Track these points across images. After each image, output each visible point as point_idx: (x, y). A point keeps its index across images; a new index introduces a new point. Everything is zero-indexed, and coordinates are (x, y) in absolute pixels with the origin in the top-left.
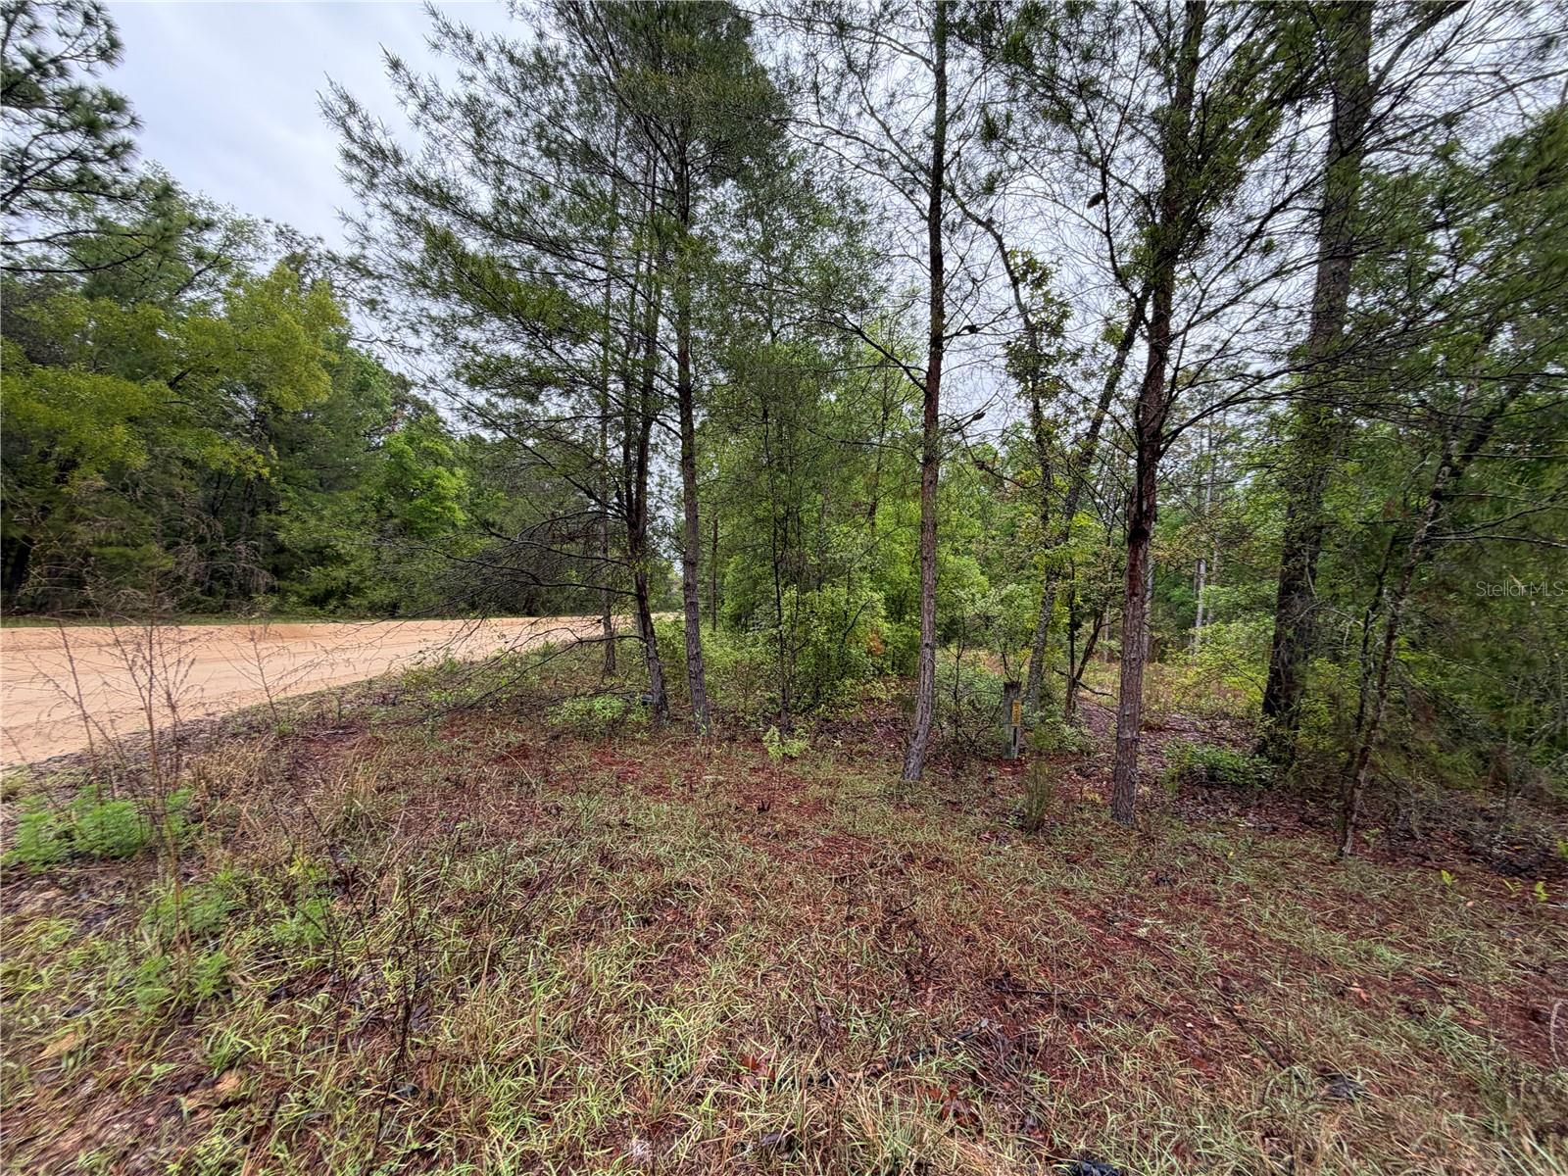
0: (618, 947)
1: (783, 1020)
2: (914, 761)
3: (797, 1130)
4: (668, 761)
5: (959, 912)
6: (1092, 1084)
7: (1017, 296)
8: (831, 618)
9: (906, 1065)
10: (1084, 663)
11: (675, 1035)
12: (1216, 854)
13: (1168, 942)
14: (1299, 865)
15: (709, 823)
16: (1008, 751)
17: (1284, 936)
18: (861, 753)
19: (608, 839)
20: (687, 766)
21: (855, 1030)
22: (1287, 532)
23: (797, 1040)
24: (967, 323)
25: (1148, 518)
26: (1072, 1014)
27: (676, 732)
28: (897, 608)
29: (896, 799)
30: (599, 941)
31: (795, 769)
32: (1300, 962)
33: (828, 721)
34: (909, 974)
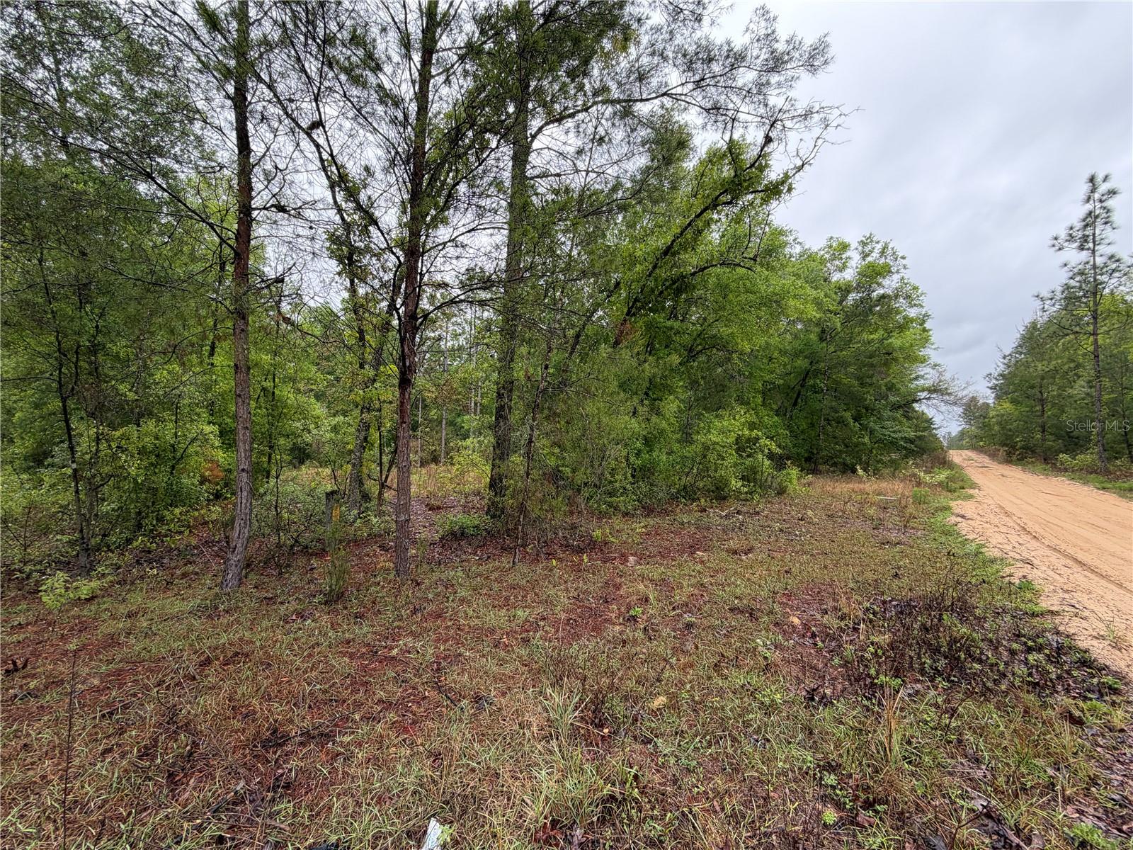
2: (232, 572)
5: (244, 695)
6: (326, 787)
7: (334, 197)
10: (389, 470)
14: (494, 576)
22: (497, 384)
24: (274, 202)
25: (410, 371)
26: (324, 737)
29: (209, 610)
32: (483, 633)
33: (149, 552)
34: (171, 776)
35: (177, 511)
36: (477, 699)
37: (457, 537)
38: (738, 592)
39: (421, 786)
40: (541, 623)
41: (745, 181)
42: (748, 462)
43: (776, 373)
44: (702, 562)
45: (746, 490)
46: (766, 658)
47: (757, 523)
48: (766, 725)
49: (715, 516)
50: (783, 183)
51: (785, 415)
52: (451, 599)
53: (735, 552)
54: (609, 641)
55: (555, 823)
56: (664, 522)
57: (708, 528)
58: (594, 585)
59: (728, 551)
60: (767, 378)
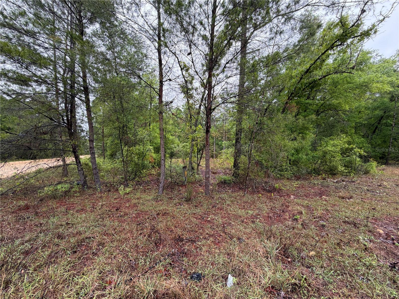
0: (64, 263)
1: (120, 267)
2: (161, 189)
3: (122, 296)
4: (86, 201)
5: (169, 225)
6: (196, 256)
7: (182, 73)
8: (139, 154)
9: (154, 267)
10: (200, 160)
11: (84, 283)
12: (224, 199)
13: (214, 220)
14: (238, 198)
15: (99, 217)
16: (184, 183)
17: (234, 213)
18: (148, 189)
19: (61, 230)
20: (93, 201)
21: (141, 263)
22: (236, 130)
23: (124, 271)
24: (169, 78)
25: (209, 128)
26: (193, 241)
27: (90, 191)
28: (157, 150)
29: (156, 199)
30: (57, 263)
31: (129, 196)
32: (237, 217)
33: (139, 182)
34: (156, 244)
35: (144, 171)
36: (239, 239)
37: (223, 184)
38: (347, 215)
39: (225, 263)
40: (259, 216)
41: (349, 33)
42: (348, 159)
43: (363, 119)
44: (326, 201)
45: (347, 171)
46: (365, 245)
47: (353, 186)
48: (368, 273)
49: (331, 181)
50: (371, 30)
51: (368, 137)
52: (224, 204)
53: (343, 198)
54: (287, 227)
55: (273, 287)
56: (306, 183)
57: (328, 187)
58: (278, 205)
59: (339, 197)
60: (358, 121)
